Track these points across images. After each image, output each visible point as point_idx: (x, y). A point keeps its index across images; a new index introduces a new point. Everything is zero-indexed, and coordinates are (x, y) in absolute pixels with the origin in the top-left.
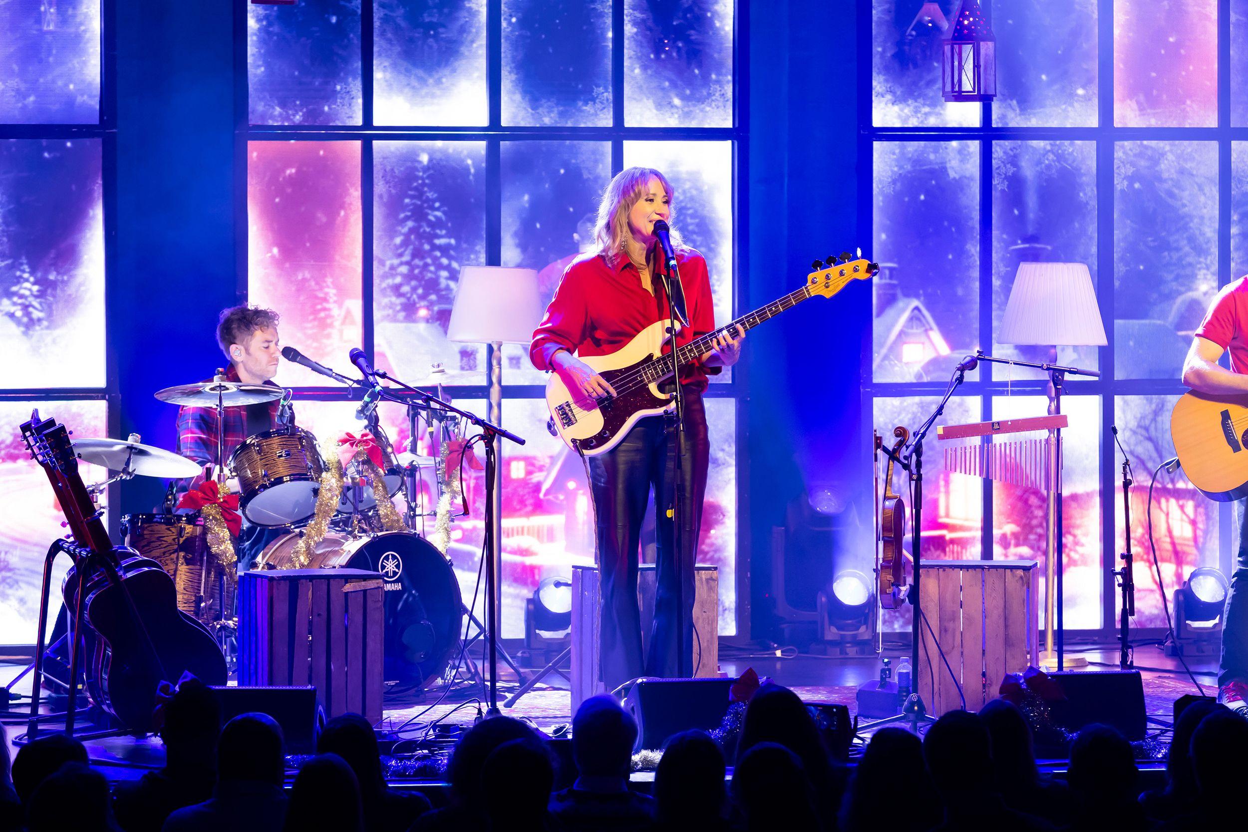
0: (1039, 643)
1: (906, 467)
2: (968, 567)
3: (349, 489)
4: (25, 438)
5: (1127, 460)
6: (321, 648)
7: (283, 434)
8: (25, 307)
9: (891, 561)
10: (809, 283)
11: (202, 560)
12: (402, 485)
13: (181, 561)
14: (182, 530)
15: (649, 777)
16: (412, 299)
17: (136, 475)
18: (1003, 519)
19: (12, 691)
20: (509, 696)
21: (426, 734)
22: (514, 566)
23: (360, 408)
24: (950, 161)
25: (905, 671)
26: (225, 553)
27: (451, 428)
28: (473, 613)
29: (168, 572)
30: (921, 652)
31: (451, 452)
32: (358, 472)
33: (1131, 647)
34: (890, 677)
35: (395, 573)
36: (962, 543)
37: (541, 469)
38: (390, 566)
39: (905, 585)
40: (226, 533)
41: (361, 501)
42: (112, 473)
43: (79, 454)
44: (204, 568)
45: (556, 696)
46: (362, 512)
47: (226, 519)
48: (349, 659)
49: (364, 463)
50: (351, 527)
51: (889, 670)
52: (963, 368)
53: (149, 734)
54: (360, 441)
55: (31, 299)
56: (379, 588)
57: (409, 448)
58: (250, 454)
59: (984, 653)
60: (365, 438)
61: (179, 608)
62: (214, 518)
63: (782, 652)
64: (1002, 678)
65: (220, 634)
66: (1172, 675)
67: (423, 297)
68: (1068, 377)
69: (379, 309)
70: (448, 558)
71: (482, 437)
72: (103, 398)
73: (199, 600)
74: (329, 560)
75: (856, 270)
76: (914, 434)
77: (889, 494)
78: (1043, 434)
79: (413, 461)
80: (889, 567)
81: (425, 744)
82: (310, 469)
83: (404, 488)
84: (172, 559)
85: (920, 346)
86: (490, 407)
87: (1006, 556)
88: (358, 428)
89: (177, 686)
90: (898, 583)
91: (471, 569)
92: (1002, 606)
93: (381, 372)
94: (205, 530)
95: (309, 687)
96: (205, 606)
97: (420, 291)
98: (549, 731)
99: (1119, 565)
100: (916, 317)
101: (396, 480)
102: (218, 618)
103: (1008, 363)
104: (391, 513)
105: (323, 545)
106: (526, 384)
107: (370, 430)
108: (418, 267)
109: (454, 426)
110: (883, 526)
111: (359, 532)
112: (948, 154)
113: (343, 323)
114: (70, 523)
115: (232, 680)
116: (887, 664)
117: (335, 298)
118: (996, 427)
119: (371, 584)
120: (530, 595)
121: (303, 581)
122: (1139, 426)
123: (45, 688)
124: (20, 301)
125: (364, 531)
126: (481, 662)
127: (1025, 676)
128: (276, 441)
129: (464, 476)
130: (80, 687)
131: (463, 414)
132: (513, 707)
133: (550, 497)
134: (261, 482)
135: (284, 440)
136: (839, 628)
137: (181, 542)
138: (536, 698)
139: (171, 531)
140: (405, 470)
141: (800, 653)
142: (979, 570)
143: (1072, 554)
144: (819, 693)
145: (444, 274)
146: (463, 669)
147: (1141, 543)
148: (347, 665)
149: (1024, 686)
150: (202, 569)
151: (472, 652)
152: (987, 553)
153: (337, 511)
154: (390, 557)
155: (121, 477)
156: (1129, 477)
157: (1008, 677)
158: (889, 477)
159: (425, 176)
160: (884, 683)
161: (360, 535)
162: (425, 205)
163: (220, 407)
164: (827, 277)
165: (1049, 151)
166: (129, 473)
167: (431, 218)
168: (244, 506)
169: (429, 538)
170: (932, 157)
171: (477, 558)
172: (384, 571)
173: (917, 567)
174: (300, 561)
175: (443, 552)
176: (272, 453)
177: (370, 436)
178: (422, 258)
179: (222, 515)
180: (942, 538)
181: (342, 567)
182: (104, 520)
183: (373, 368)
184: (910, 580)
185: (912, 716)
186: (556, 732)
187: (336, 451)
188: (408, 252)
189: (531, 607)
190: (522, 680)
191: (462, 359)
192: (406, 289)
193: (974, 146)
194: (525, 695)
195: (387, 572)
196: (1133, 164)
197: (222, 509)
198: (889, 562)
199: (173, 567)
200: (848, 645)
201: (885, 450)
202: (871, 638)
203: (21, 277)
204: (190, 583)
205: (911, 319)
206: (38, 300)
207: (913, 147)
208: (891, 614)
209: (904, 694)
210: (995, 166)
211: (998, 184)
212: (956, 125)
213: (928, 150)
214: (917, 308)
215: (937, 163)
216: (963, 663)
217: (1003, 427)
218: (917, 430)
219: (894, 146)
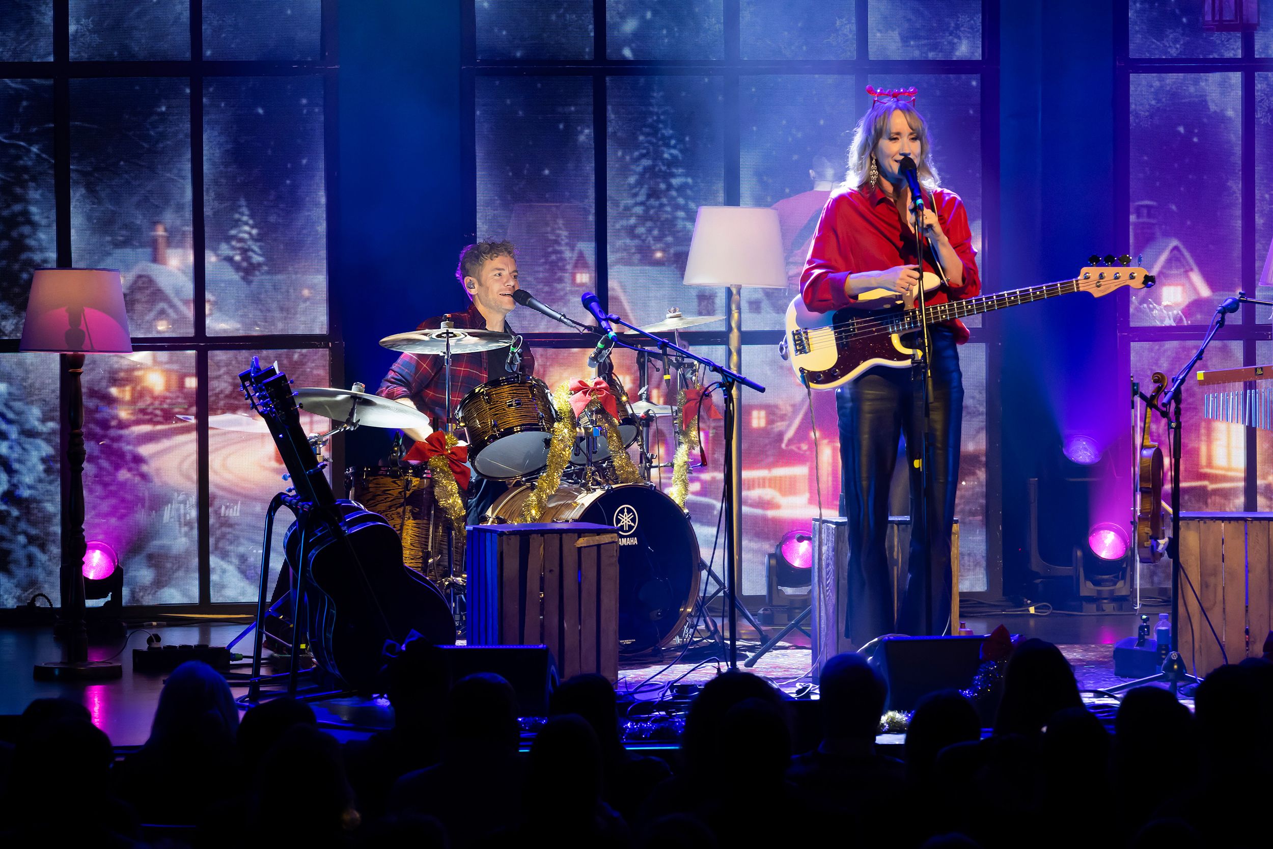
1: (1165, 414)
2: (1230, 519)
3: (582, 439)
4: (245, 387)
6: (552, 607)
7: (513, 382)
8: (244, 251)
9: (1149, 513)
11: (429, 514)
12: (637, 435)
13: (408, 515)
14: (408, 482)
15: (898, 739)
16: (647, 242)
17: (361, 426)
18: (1267, 468)
19: (233, 650)
20: (750, 655)
21: (664, 695)
22: (755, 519)
23: (593, 355)
24: (1210, 93)
25: (1163, 628)
26: (453, 506)
27: (689, 375)
28: (712, 568)
29: (394, 527)
30: (1181, 609)
31: (689, 400)
32: (592, 422)
34: (1148, 635)
35: (631, 527)
36: (1225, 494)
37: (783, 418)
38: (626, 520)
39: (1163, 538)
40: (453, 487)
41: (595, 453)
42: (335, 424)
43: (300, 404)
44: (432, 522)
45: (799, 655)
46: (596, 464)
47: (454, 471)
48: (582, 617)
49: (597, 412)
50: (585, 479)
51: (1148, 627)
52: (1225, 311)
53: (375, 696)
54: (593, 390)
55: (250, 243)
56: (613, 542)
57: (644, 396)
58: (478, 403)
59: (1247, 611)
60: (598, 386)
61: (406, 565)
62: (442, 471)
63: (1035, 609)
64: (1266, 635)
65: (448, 591)
67: (658, 239)
69: (613, 252)
70: (686, 511)
71: (721, 385)
72: (326, 346)
73: (427, 556)
74: (562, 513)
76: (1173, 379)
77: (1146, 443)
79: (649, 410)
80: (1147, 519)
81: (662, 705)
82: (541, 419)
83: (639, 438)
84: (398, 513)
85: (1180, 287)
86: (729, 353)
88: (591, 377)
89: (404, 646)
90: (1157, 534)
91: (709, 524)
92: (1266, 559)
93: (614, 316)
94: (433, 483)
95: (541, 646)
96: (433, 563)
97: (656, 232)
98: (791, 692)
100: (1175, 259)
101: (632, 429)
102: (446, 574)
104: (627, 464)
105: (555, 499)
106: (767, 329)
107: (604, 378)
108: (653, 207)
109: (692, 374)
110: (1141, 476)
111: (592, 485)
112: (1208, 86)
113: (576, 266)
114: (291, 476)
115: (461, 638)
116: (1145, 621)
117: (567, 241)
118: (1259, 372)
119: (606, 538)
120: (772, 550)
121: (534, 536)
123: (267, 648)
124: (239, 245)
125: (598, 483)
126: (721, 619)
128: (505, 390)
129: (701, 425)
130: (303, 646)
131: (700, 361)
132: (754, 666)
133: (793, 447)
134: (490, 433)
135: (514, 388)
136: (1096, 583)
137: (407, 495)
138: (778, 657)
139: (397, 484)
140: (641, 419)
141: (1054, 609)
142: (1241, 522)
144: (1075, 652)
145: (681, 214)
146: (702, 626)
148: (580, 624)
150: (429, 524)
151: (711, 610)
152: (1251, 504)
153: (570, 462)
154: (626, 510)
155: (345, 428)
157: (1271, 634)
158: (1147, 426)
159: (660, 112)
160: (1142, 640)
161: (593, 487)
162: (661, 143)
163: (448, 354)
166: (353, 424)
167: (666, 156)
168: (472, 458)
169: (667, 491)
170: (1192, 89)
171: (716, 513)
172: (619, 525)
173: (1176, 519)
174: (531, 515)
175: (681, 505)
176: (501, 402)
177: (604, 385)
178: (658, 198)
179: (449, 467)
180: (1204, 488)
181: (575, 521)
182: (327, 472)
183: (607, 313)
184: (1169, 533)
185: (1171, 676)
186: (799, 692)
187: (569, 400)
188: (644, 191)
189: (773, 562)
190: (764, 639)
191: (700, 305)
192: (641, 230)
193: (1236, 78)
194: (767, 655)
195: (622, 526)
197: (450, 460)
198: (1147, 513)
199: (399, 521)
200: (1105, 601)
202: (1128, 593)
203: (239, 220)
204: (417, 538)
205: (1169, 261)
206: (258, 244)
207: (1171, 78)
208: (1149, 568)
209: (1164, 652)
210: (1257, 99)
211: (1261, 118)
212: (1216, 56)
213: (1187, 82)
214: (1176, 248)
215: (1197, 96)
216: (1224, 617)
217: (1266, 373)
218: (1176, 376)
219: (1152, 78)
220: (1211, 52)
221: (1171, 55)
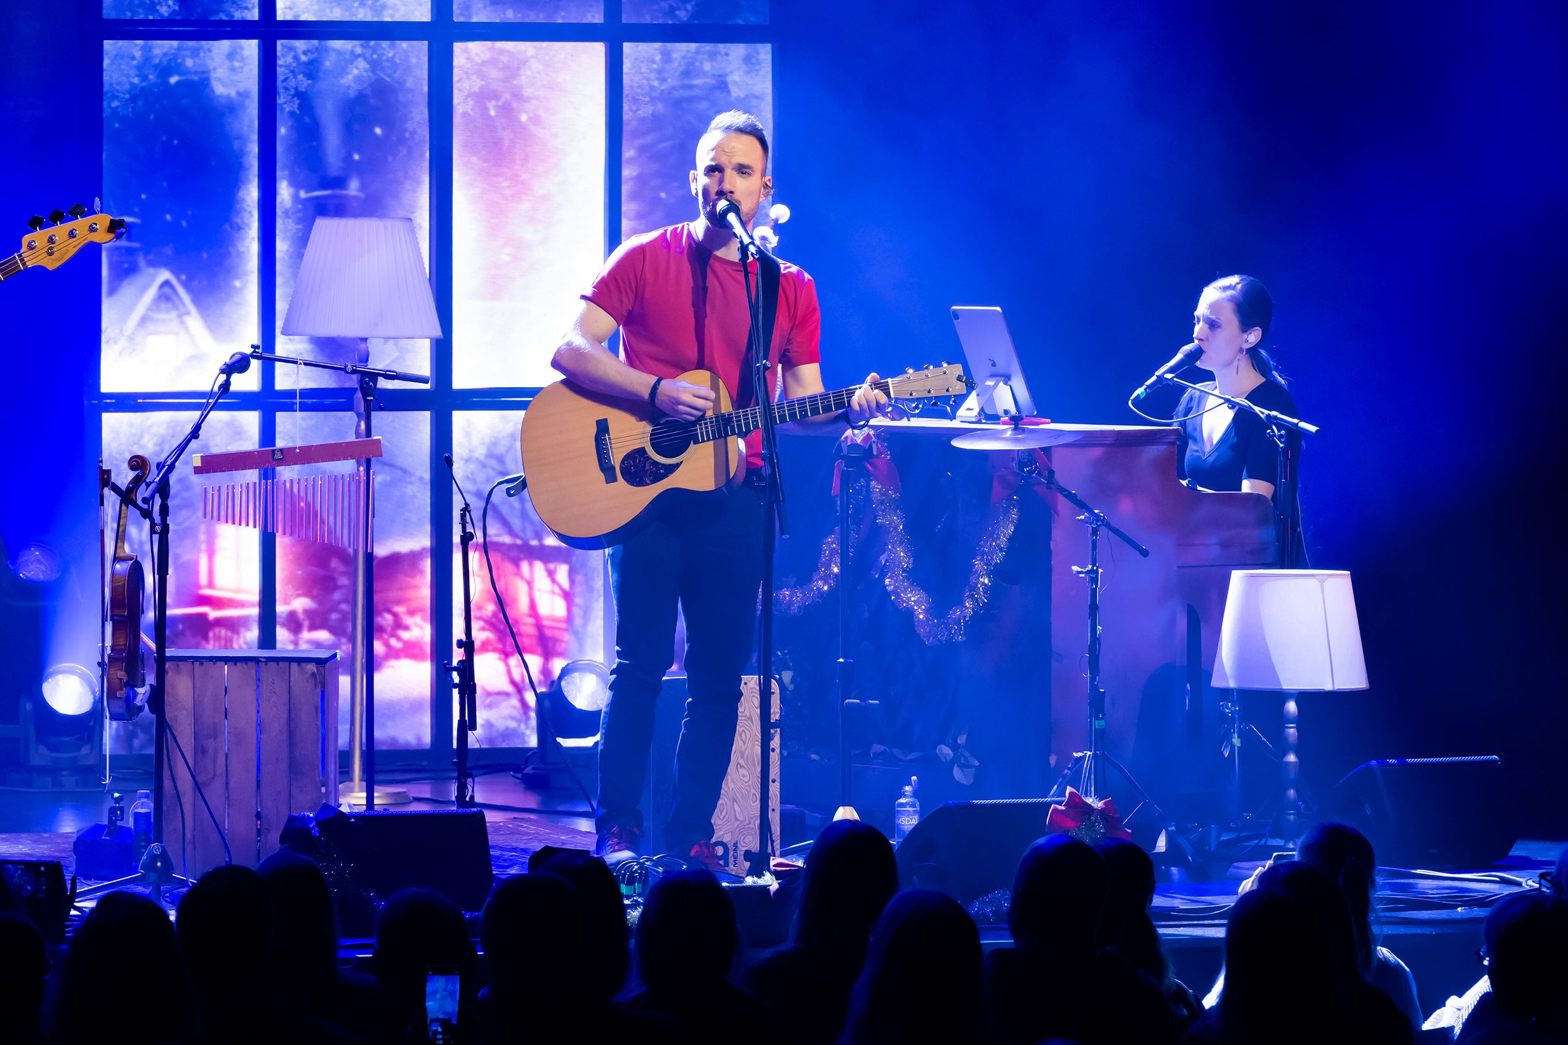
0: (338, 770)
1: (146, 514)
2: (237, 659)
5: (467, 505)
9: (123, 649)
10: (24, 248)
18: (290, 589)
24: (215, 69)
25: (143, 810)
30: (167, 784)
33: (472, 777)
34: (122, 820)
36: (233, 625)
39: (143, 685)
51: (121, 809)
52: (230, 370)
59: (258, 785)
64: (284, 819)
66: (533, 817)
68: (383, 384)
75: (92, 229)
76: (157, 466)
77: (120, 554)
78: (346, 467)
80: (121, 660)
85: (171, 338)
87: (296, 643)
90: (134, 680)
92: (285, 715)
99: (458, 655)
100: (166, 295)
103: (296, 363)
110: (112, 599)
112: (211, 58)
116: (118, 800)
118: (278, 456)
122: (490, 455)
127: (315, 818)
136: (52, 748)
142: (252, 664)
143: (393, 642)
144: (21, 843)
147: (491, 624)
149: (316, 832)
152: (267, 639)
156: (469, 529)
157: (292, 819)
158: (121, 529)
160: (113, 827)
164: (51, 240)
165: (359, 56)
170: (189, 63)
173: (161, 659)
180: (204, 616)
184: (151, 679)
185: (153, 877)
193: (251, 48)
196: (481, 75)
198: (121, 651)
200: (64, 773)
201: (115, 489)
202: (95, 761)
205: (157, 301)
207: (163, 47)
208: (126, 728)
209: (143, 844)
210: (280, 78)
211: (285, 103)
212: (224, 18)
213: (183, 53)
214: (167, 283)
215: (196, 73)
216: (228, 798)
217: (289, 456)
218: (162, 460)
219: (135, 47)
220: (217, 12)
221: (161, 15)
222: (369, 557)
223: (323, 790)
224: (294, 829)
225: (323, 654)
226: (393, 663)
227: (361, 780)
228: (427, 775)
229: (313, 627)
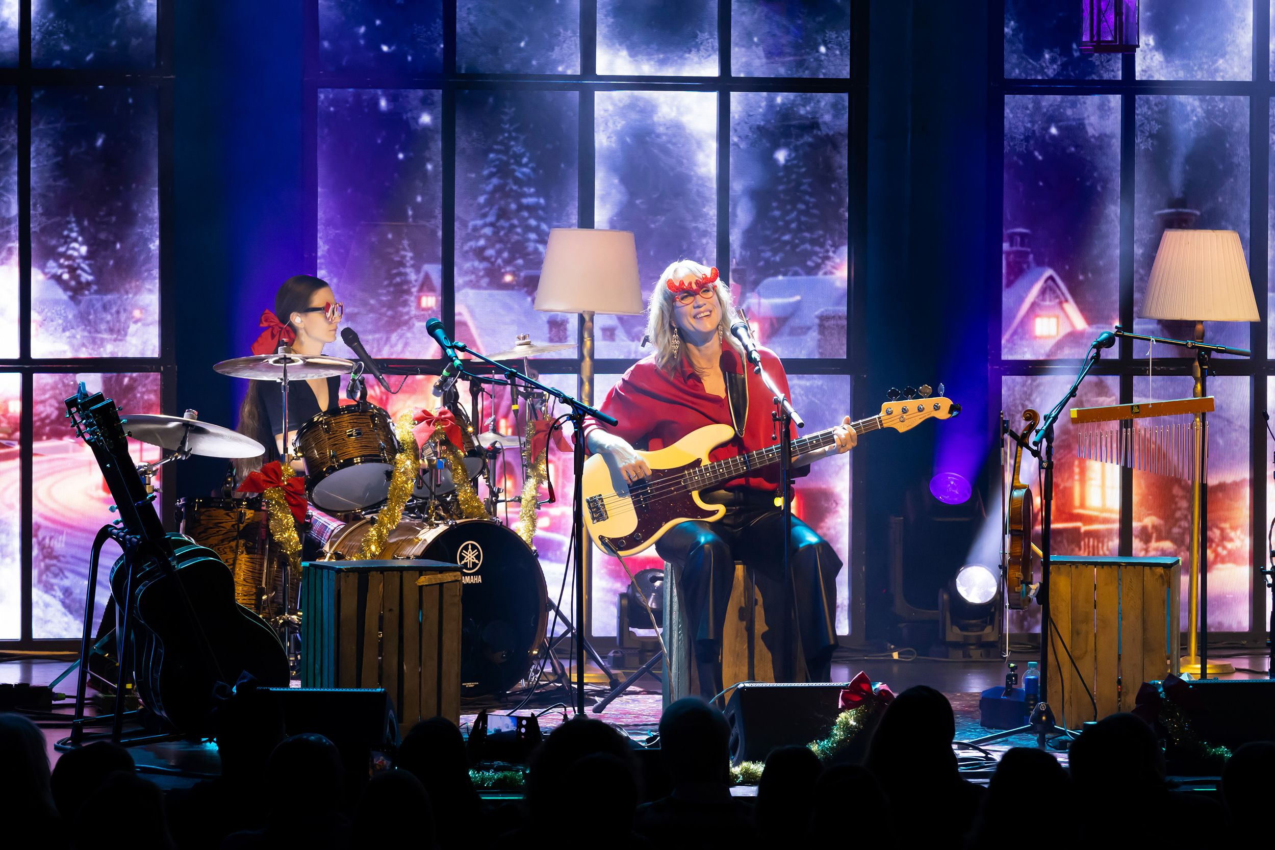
0: (1180, 647)
1: (1035, 454)
2: (1103, 564)
3: (425, 471)
4: (71, 414)
6: (392, 646)
7: (354, 411)
8: (72, 270)
9: (1020, 556)
11: (263, 548)
12: (483, 468)
13: (241, 549)
14: (242, 515)
15: (751, 791)
16: (496, 264)
17: (193, 455)
18: (1144, 511)
19: (56, 690)
20: (599, 700)
23: (438, 384)
24: (1088, 116)
25: (1032, 677)
26: (288, 540)
27: (538, 406)
28: (560, 608)
29: (226, 562)
30: (1051, 657)
31: (538, 432)
32: (435, 453)
34: (1016, 684)
35: (475, 565)
36: (1099, 537)
38: (470, 557)
39: (1034, 583)
40: (289, 520)
41: (438, 486)
42: (166, 453)
43: (129, 432)
44: (266, 558)
45: (650, 701)
46: (439, 497)
47: (290, 504)
48: (423, 657)
49: (442, 443)
50: (428, 513)
51: (1016, 676)
52: (1099, 346)
53: (204, 739)
54: (438, 420)
55: (80, 261)
56: (457, 581)
57: (491, 427)
58: (317, 433)
59: (1119, 659)
60: (443, 416)
61: (238, 602)
62: (277, 503)
63: (899, 654)
64: (1138, 687)
65: (283, 629)
67: (508, 262)
68: (1216, 356)
69: (460, 275)
70: (534, 548)
71: (570, 418)
72: (158, 370)
73: (260, 592)
74: (404, 549)
76: (1045, 417)
77: (1016, 484)
79: (496, 442)
80: (1019, 563)
82: (382, 450)
83: (486, 471)
84: (231, 547)
85: (1054, 319)
86: (581, 383)
87: (1146, 550)
88: (435, 405)
89: (235, 687)
90: (1027, 580)
91: (558, 561)
92: (1140, 607)
93: (461, 344)
94: (268, 516)
95: (379, 690)
96: (267, 599)
97: (506, 255)
98: (640, 739)
99: (1270, 563)
100: (1049, 289)
101: (477, 462)
102: (281, 612)
103: (1150, 340)
104: (472, 499)
105: (396, 534)
106: (622, 357)
107: (449, 408)
108: (503, 228)
109: (541, 405)
110: (1010, 517)
111: (436, 519)
112: (1086, 109)
113: (421, 290)
114: (118, 508)
115: (295, 678)
116: (1013, 669)
117: (412, 262)
118: (1136, 410)
119: (448, 577)
120: (624, 589)
121: (374, 573)
123: (91, 687)
124: (67, 263)
125: (442, 518)
126: (568, 661)
127: (1164, 685)
128: (345, 419)
129: (550, 457)
130: (129, 686)
131: (550, 392)
132: (603, 712)
134: (329, 464)
135: (354, 417)
136: (963, 628)
137: (241, 528)
138: (628, 702)
139: (230, 516)
140: (488, 450)
141: (918, 655)
142: (1114, 567)
143: (1220, 549)
145: (533, 236)
146: (548, 670)
148: (420, 665)
149: (1162, 695)
150: (263, 559)
151: (559, 651)
152: (1125, 548)
153: (412, 495)
154: (470, 547)
155: (177, 457)
157: (1145, 686)
158: (1017, 464)
159: (512, 128)
160: (1010, 689)
161: (436, 522)
162: (512, 161)
163: (285, 381)
165: (1198, 107)
166: (186, 453)
167: (518, 174)
168: (310, 489)
169: (514, 526)
170: (1069, 112)
171: (566, 549)
172: (463, 562)
173: (1046, 563)
174: (371, 550)
175: (528, 542)
176: (341, 431)
177: (449, 415)
178: (509, 219)
179: (285, 499)
180: (1077, 530)
181: (417, 557)
182: (156, 505)
183: (452, 340)
184: (1039, 578)
185: (1039, 727)
186: (647, 741)
187: (412, 430)
188: (494, 211)
189: (625, 602)
190: (614, 683)
191: (551, 330)
192: (490, 252)
193: (1115, 101)
194: (617, 700)
195: (466, 563)
197: (286, 493)
199: (231, 556)
200: (972, 647)
202: (997, 639)
203: (68, 236)
204: (250, 574)
205: (1043, 292)
206: (87, 262)
207: (1049, 101)
208: (1018, 613)
209: (1032, 702)
210: (1138, 123)
211: (1141, 142)
212: (1096, 78)
213: (1064, 104)
214: (1051, 278)
215: (1074, 119)
216: (1096, 668)
217: (1143, 411)
218: (1048, 413)
219: (1028, 100)
220: (1091, 73)
221: (1048, 76)
222: (1204, 487)
223: (1168, 662)
224: (1147, 693)
225: (1169, 560)
226: (1219, 566)
227: (1197, 655)
228: (1246, 652)
229: (1159, 539)
